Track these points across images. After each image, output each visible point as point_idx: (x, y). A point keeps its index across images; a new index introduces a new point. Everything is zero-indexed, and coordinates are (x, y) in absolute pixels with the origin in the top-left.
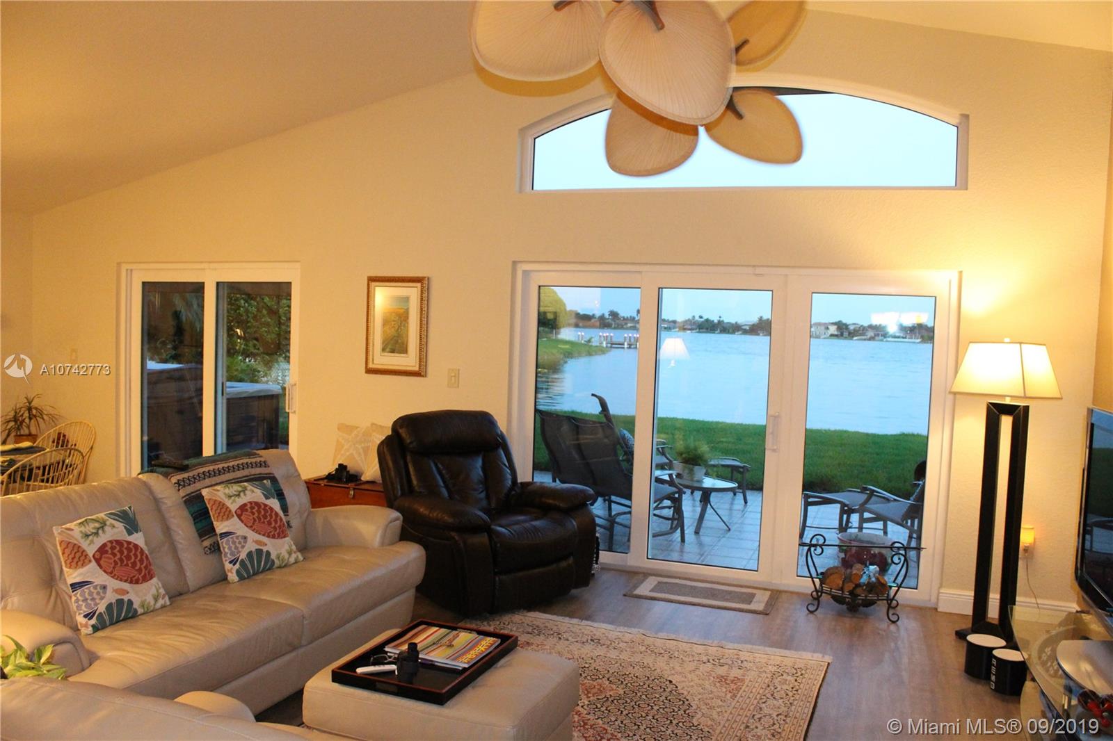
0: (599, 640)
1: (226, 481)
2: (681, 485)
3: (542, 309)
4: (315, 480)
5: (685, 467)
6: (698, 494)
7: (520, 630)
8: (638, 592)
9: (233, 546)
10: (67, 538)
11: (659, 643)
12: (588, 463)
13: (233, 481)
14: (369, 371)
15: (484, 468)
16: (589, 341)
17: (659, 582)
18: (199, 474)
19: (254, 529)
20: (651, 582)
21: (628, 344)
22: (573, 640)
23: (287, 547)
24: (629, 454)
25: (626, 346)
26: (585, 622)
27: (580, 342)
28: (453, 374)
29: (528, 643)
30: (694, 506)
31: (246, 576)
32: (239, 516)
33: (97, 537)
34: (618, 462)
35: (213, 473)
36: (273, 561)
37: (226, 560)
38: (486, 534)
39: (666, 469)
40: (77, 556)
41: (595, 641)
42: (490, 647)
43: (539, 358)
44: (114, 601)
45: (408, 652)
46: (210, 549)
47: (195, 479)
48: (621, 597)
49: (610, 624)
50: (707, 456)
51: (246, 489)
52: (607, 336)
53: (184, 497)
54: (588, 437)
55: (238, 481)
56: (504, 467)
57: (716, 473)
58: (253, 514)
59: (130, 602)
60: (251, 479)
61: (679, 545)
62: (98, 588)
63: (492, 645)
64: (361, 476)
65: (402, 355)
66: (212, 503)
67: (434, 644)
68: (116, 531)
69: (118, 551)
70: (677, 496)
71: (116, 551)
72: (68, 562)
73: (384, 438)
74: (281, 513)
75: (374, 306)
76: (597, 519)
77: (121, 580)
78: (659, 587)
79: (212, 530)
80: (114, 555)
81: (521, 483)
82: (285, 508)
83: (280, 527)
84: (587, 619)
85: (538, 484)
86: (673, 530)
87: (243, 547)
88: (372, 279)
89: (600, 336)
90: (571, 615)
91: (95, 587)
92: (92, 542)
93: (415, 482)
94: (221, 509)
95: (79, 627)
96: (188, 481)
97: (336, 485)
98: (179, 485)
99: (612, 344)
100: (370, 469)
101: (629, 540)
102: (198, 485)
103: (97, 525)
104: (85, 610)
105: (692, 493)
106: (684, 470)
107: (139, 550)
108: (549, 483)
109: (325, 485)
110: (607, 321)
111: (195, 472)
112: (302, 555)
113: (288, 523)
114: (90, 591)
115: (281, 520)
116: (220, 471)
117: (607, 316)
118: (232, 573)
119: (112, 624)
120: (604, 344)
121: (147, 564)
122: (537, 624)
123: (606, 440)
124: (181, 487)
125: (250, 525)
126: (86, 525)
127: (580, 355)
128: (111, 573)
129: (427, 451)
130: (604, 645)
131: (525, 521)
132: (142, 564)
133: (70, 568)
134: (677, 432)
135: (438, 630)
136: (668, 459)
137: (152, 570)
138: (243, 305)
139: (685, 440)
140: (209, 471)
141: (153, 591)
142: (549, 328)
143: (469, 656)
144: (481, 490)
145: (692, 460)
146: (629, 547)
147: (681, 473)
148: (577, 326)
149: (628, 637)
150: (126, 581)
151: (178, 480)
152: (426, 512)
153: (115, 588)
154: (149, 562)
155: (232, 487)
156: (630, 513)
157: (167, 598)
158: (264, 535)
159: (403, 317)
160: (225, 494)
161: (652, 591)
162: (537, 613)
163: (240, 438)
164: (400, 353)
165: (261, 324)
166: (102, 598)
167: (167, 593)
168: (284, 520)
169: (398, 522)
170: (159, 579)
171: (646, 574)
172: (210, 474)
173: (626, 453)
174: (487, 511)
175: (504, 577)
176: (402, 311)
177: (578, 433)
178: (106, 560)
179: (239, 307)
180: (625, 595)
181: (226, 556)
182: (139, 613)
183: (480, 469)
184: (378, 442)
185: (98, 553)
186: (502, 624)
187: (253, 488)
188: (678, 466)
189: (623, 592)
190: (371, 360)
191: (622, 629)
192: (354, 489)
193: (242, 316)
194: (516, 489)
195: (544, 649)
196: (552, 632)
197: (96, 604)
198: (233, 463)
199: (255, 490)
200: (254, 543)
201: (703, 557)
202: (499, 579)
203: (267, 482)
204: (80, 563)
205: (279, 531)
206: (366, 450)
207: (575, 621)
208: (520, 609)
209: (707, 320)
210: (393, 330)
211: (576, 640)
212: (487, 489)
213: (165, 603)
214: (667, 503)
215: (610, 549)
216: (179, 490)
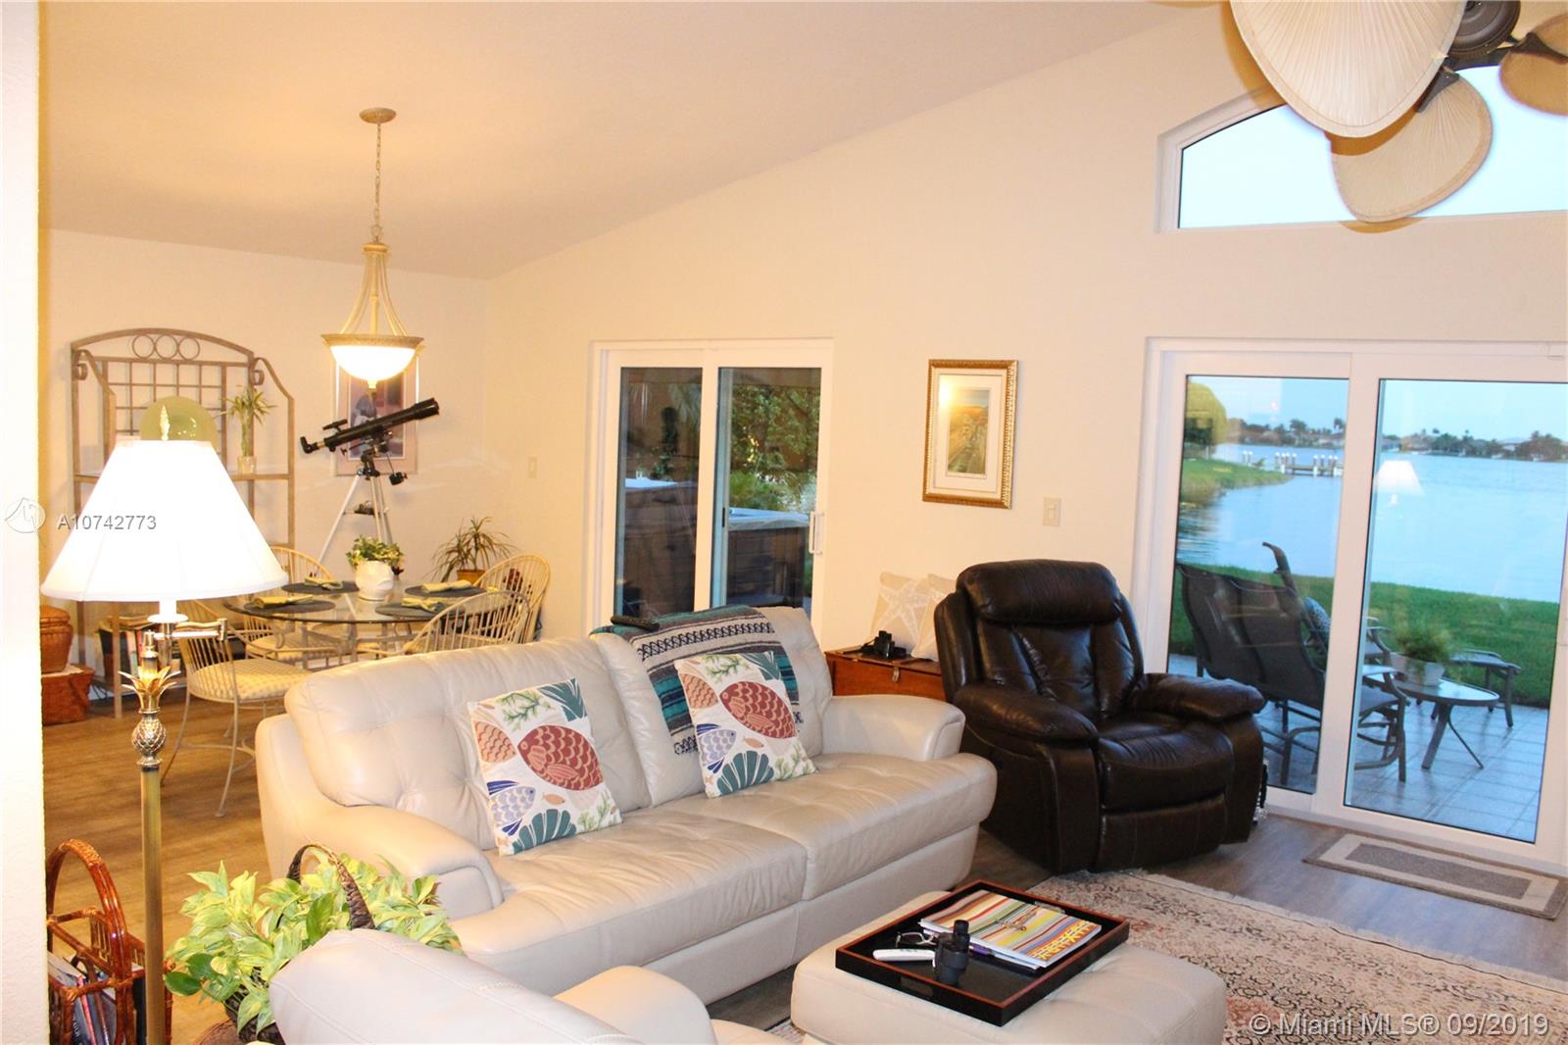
0: (1260, 931)
1: (712, 650)
2: (1404, 691)
3: (1190, 415)
4: (845, 653)
5: (1409, 662)
6: (1429, 707)
7: (1135, 902)
8: (1326, 857)
9: (715, 745)
10: (485, 718)
11: (1360, 946)
12: (1254, 651)
13: (720, 651)
14: (929, 498)
15: (1092, 649)
16: (1260, 464)
17: (1362, 845)
18: (672, 638)
19: (747, 722)
20: (1350, 843)
21: (1319, 470)
22: (1220, 926)
23: (792, 751)
24: (1321, 639)
25: (1316, 471)
26: (1238, 899)
27: (1245, 464)
28: (1052, 507)
29: (1146, 924)
30: (1421, 724)
31: (731, 789)
32: (726, 703)
33: (526, 719)
34: (1302, 650)
35: (693, 638)
36: (771, 771)
37: (704, 765)
38: (1090, 751)
39: (1377, 664)
40: (498, 746)
41: (1254, 932)
42: (1083, 936)
43: (1184, 487)
44: (543, 812)
45: (953, 935)
46: (683, 747)
47: (667, 644)
48: (1299, 862)
49: (1281, 905)
50: (1449, 647)
51: (738, 664)
52: (1287, 458)
53: (651, 669)
54: (1256, 608)
55: (727, 651)
56: (1125, 650)
57: (1460, 676)
58: (746, 700)
59: (566, 815)
60: (747, 650)
61: (1396, 784)
62: (524, 791)
63: (1087, 933)
64: (911, 651)
65: (977, 476)
66: (688, 681)
67: (996, 922)
68: (552, 713)
69: (553, 742)
70: (1395, 707)
71: (549, 742)
72: (486, 752)
73: (946, 596)
74: (786, 701)
75: (938, 404)
76: (1263, 734)
77: (555, 783)
78: (1361, 853)
79: (686, 719)
80: (547, 747)
81: (1149, 675)
82: (793, 695)
83: (784, 721)
84: (1242, 894)
85: (1176, 678)
86: (1386, 760)
87: (729, 747)
88: (936, 364)
89: (1277, 458)
90: (1217, 885)
91: (519, 791)
92: (518, 726)
93: (987, 665)
94: (700, 690)
95: (497, 844)
96: (656, 648)
97: (874, 661)
98: (645, 652)
99: (1294, 469)
100: (923, 643)
101: (1315, 771)
102: (669, 655)
103: (527, 703)
104: (505, 820)
105: (1419, 703)
106: (1407, 668)
107: (582, 743)
108: (1193, 678)
109: (859, 661)
110: (1287, 435)
111: (668, 635)
112: (815, 765)
113: (797, 715)
114: (512, 795)
115: (786, 709)
116: (702, 635)
117: (1287, 427)
118: (712, 784)
119: (539, 843)
120: (1283, 470)
121: (592, 764)
122: (1163, 895)
123: (1284, 615)
124: (647, 655)
125: (740, 715)
126: (512, 702)
127: (1245, 484)
128: (542, 772)
129: (1008, 620)
130: (1268, 939)
131: (1154, 734)
132: (585, 761)
133: (487, 760)
134: (1396, 606)
135: (1003, 901)
136: (1380, 647)
137: (599, 771)
138: (762, 402)
139: (1411, 618)
140: (688, 634)
141: (599, 802)
142: (1199, 443)
143: (1050, 949)
144: (1086, 682)
145: (1422, 652)
146: (1314, 784)
147: (1402, 671)
148: (1242, 441)
149: (1307, 931)
150: (561, 785)
151: (644, 646)
152: (1002, 712)
153: (546, 794)
154: (596, 760)
155: (718, 659)
156: (1319, 729)
157: (617, 812)
158: (760, 731)
159: (980, 420)
160: (707, 668)
161: (1350, 857)
162: (1164, 876)
163: (750, 587)
164: (975, 473)
165: (786, 428)
166: (528, 807)
167: (618, 805)
168: (790, 711)
169: (958, 723)
170: (607, 785)
171: (1341, 831)
172: (688, 639)
173: (1314, 636)
174: (1094, 715)
175: (1115, 818)
176: (978, 411)
177: (1240, 602)
178: (537, 754)
179: (755, 406)
180: (1305, 861)
181: (704, 758)
182: (578, 831)
183: (1086, 650)
184: (938, 602)
185: (524, 743)
186: (1108, 888)
187: (747, 661)
188: (1398, 662)
189: (1304, 854)
190: (932, 481)
191: (1297, 916)
192: (900, 669)
193: (760, 417)
194: (1141, 683)
195: (1171, 936)
196: (1185, 911)
197: (520, 814)
198: (722, 625)
199: (751, 665)
200: (745, 743)
201: (1434, 810)
202: (1107, 820)
203: (769, 655)
204: (501, 756)
205: (781, 726)
206: (919, 613)
207: (1223, 895)
208: (1138, 868)
209: (1446, 437)
210: (964, 438)
211: (1223, 927)
212: (1095, 681)
213: (615, 818)
214: (1376, 717)
215: (1283, 784)
216: (644, 659)
